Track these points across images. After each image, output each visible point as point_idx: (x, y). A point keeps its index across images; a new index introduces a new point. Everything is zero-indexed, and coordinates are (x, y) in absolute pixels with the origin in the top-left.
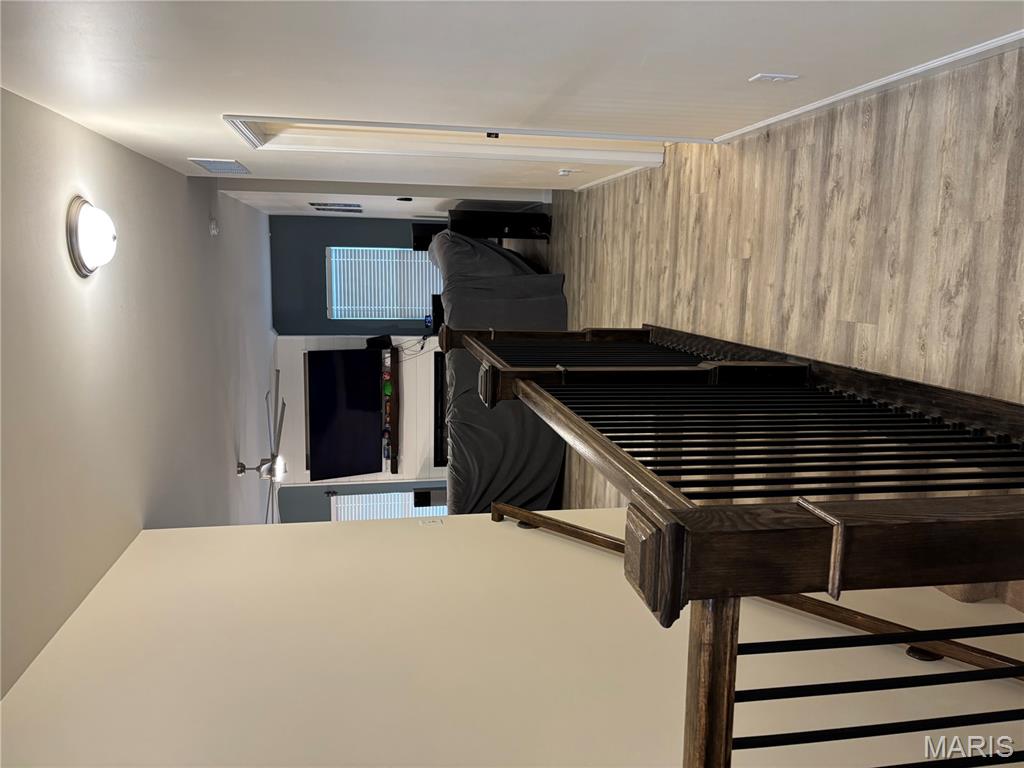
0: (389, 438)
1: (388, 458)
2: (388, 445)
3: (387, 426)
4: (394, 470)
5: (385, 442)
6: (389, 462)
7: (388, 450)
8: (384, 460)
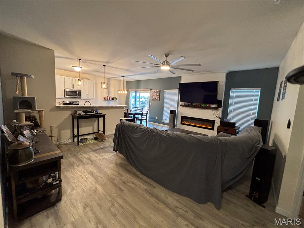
0: (190, 105)
1: (185, 104)
3: (193, 104)
4: (181, 105)
5: (189, 103)
6: (184, 104)
8: (185, 103)
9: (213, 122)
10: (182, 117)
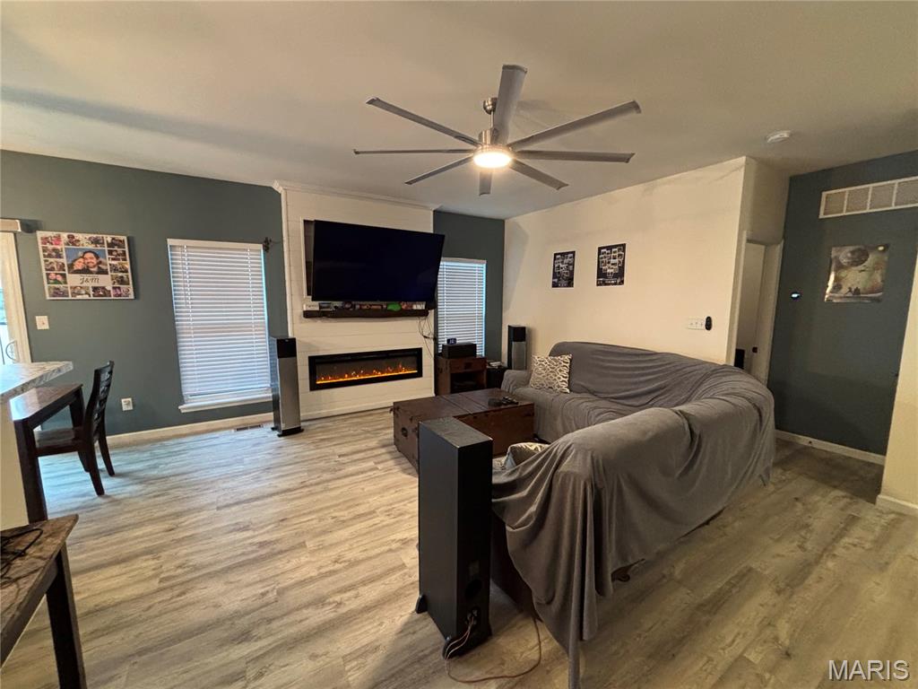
0: (343, 309)
1: (322, 307)
2: (336, 307)
3: (358, 307)
4: (308, 315)
5: (338, 304)
6: (317, 309)
7: (328, 307)
8: (323, 303)
9: (416, 354)
10: (311, 359)
